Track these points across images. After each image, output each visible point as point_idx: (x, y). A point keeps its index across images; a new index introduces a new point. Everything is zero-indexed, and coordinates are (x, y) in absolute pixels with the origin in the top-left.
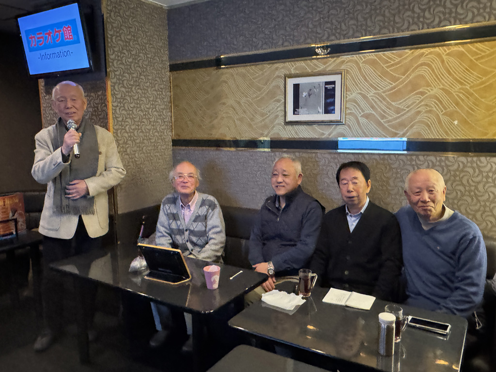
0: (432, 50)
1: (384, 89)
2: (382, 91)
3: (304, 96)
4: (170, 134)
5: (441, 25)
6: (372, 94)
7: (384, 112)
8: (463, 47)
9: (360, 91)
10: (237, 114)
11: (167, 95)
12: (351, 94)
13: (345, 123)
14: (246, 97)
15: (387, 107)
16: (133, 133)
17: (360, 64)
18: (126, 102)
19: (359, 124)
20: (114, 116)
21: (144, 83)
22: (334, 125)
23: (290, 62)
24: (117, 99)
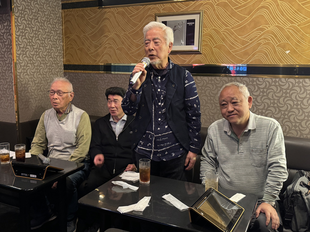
1: (233, 26)
2: (231, 27)
4: (62, 60)
6: (223, 30)
7: (233, 44)
9: (214, 28)
10: (117, 44)
11: (60, 28)
12: (207, 30)
13: (201, 52)
14: (125, 31)
15: (235, 40)
16: (33, 57)
17: (215, 6)
18: (27, 33)
19: (212, 53)
20: (17, 43)
21: (41, 17)
22: (193, 54)
23: (160, 4)
24: (19, 29)
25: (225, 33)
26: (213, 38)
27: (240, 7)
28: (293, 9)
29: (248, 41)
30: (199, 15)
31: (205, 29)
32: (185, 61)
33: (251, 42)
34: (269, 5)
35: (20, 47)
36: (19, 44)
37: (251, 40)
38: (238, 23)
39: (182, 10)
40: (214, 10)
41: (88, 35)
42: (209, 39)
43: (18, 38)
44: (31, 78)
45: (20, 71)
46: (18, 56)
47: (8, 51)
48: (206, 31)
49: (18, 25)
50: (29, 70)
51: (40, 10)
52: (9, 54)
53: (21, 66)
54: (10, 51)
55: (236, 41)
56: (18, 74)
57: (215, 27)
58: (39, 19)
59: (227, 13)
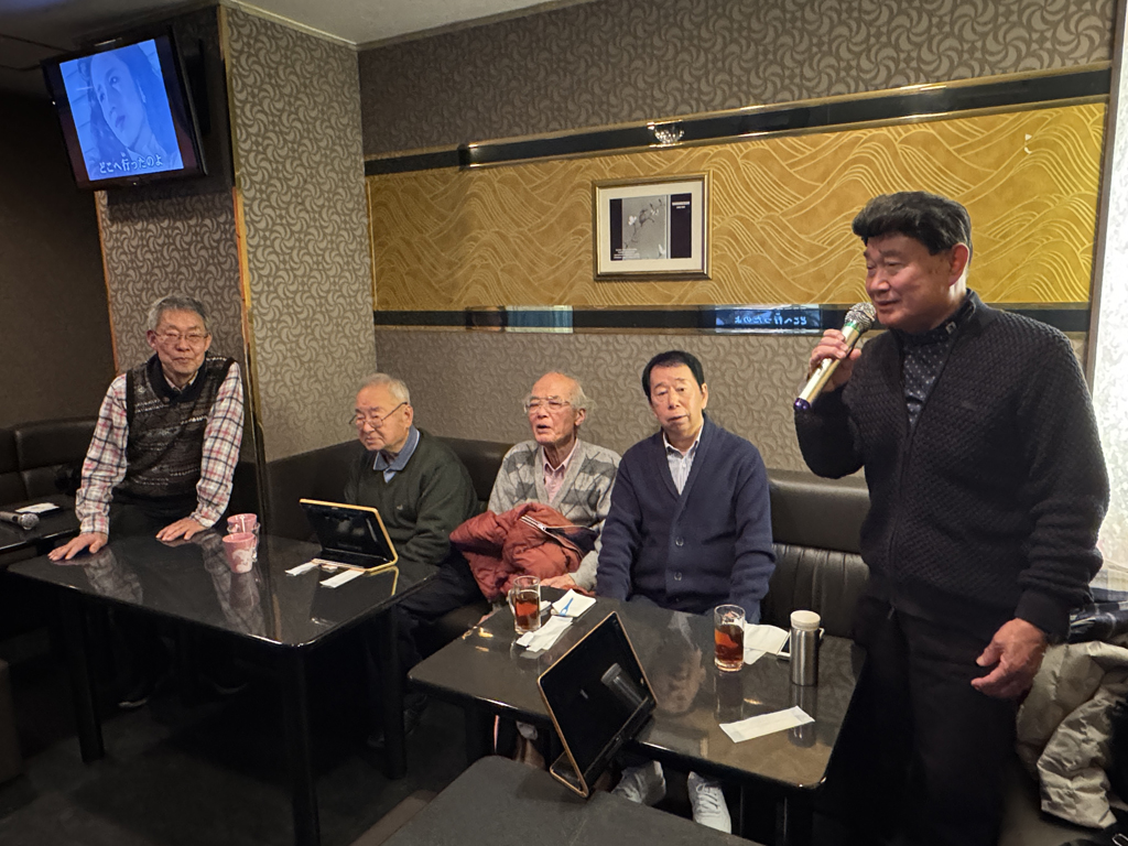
0: (874, 132)
1: (785, 209)
2: (780, 212)
3: (630, 223)
4: (369, 300)
5: (892, 83)
6: (760, 220)
7: (787, 254)
8: (933, 127)
9: (738, 213)
10: (502, 260)
11: (361, 222)
12: (723, 219)
13: (710, 276)
14: (519, 226)
15: (790, 243)
16: (294, 299)
17: (738, 159)
18: (276, 238)
19: (738, 278)
20: (252, 266)
21: (313, 198)
22: (689, 280)
23: (603, 155)
24: (256, 230)
25: (766, 227)
26: (736, 240)
27: (799, 162)
28: (934, 164)
29: (824, 246)
30: (700, 183)
31: (717, 217)
32: (670, 298)
33: (830, 248)
34: (873, 155)
35: (260, 276)
36: (257, 269)
37: (831, 244)
38: (798, 203)
39: (658, 170)
40: (738, 169)
41: (430, 236)
42: (730, 242)
43: (255, 254)
44: (291, 350)
45: (260, 335)
46: (255, 296)
47: (231, 287)
48: (719, 223)
49: (253, 221)
50: (285, 330)
51: (309, 180)
52: (234, 293)
53: (264, 322)
54: (236, 286)
55: (795, 247)
56: (258, 342)
57: (741, 211)
58: (307, 204)
59: (771, 178)
